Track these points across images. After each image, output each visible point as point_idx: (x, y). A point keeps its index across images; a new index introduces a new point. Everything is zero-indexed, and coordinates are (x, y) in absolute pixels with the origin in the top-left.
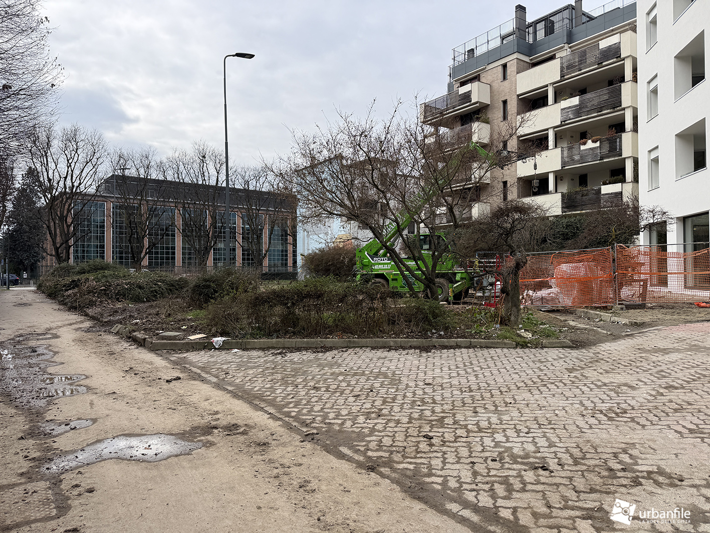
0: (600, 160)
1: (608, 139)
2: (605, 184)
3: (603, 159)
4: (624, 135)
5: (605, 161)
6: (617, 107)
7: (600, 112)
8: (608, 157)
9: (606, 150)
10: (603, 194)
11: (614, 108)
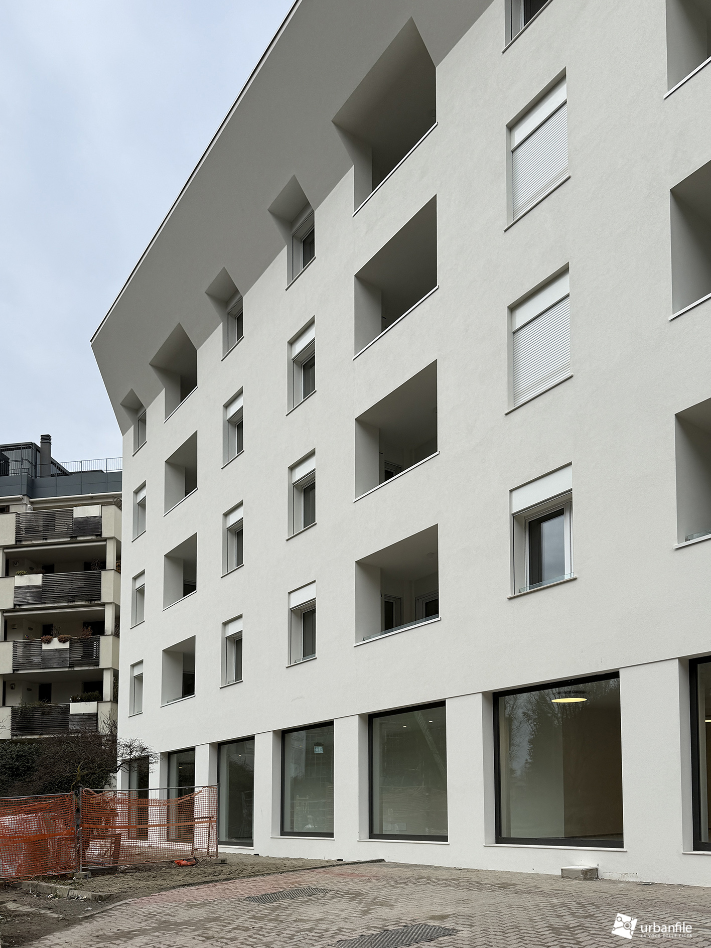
0: (69, 667)
1: (81, 641)
2: (75, 701)
3: (73, 667)
4: (102, 639)
5: (76, 669)
6: (95, 600)
7: (72, 602)
8: (81, 665)
9: (78, 654)
10: (72, 715)
11: (91, 601)
